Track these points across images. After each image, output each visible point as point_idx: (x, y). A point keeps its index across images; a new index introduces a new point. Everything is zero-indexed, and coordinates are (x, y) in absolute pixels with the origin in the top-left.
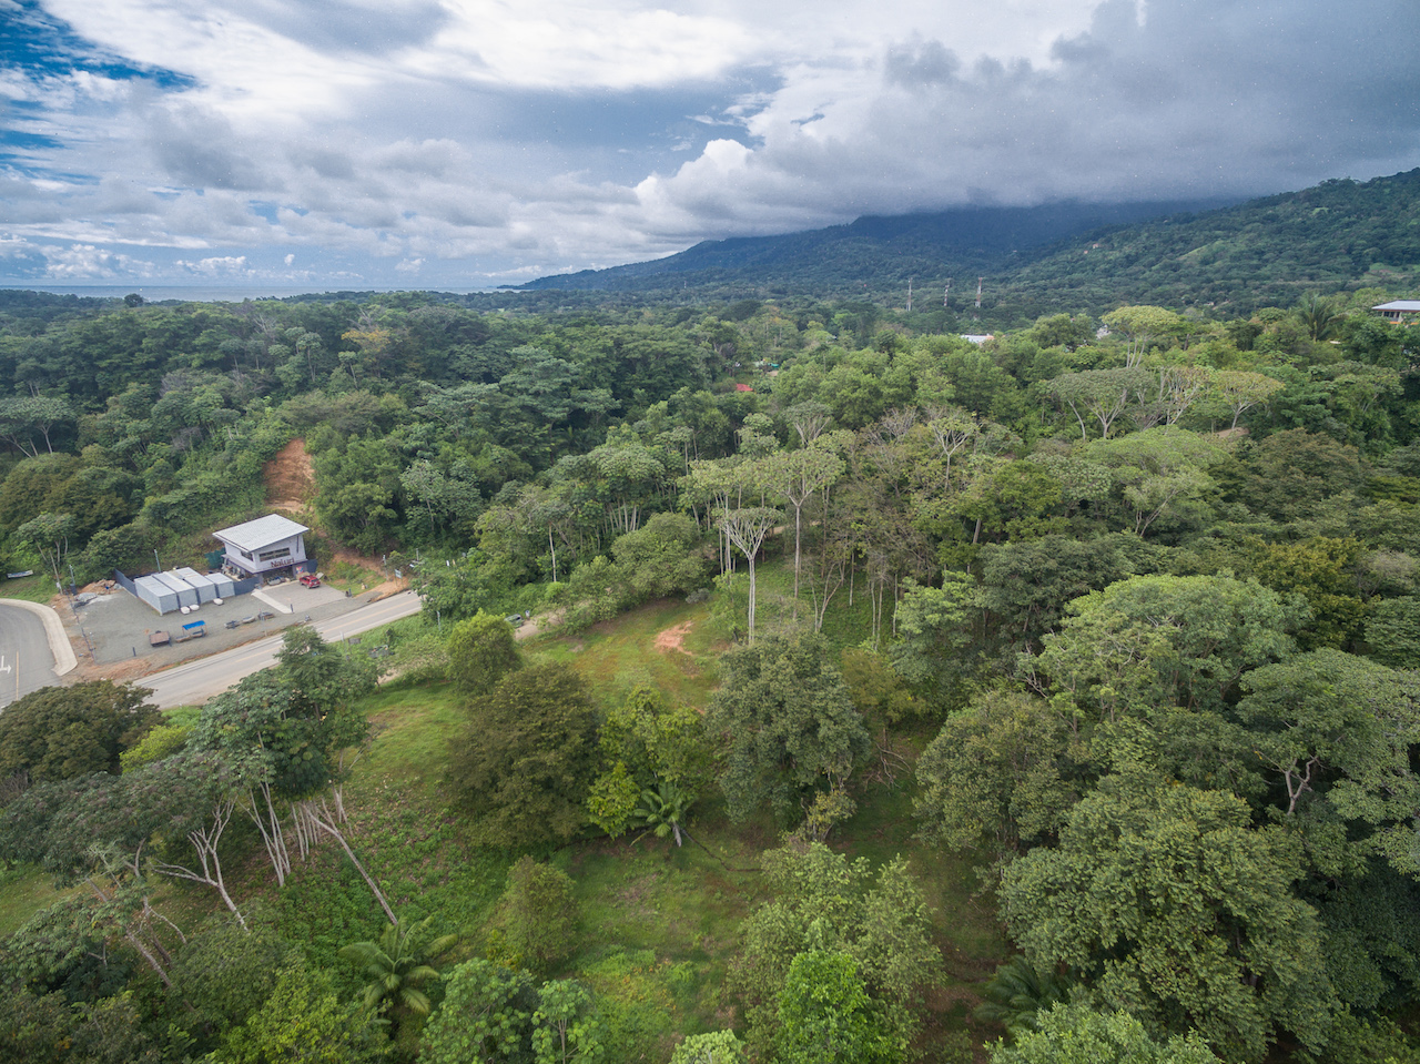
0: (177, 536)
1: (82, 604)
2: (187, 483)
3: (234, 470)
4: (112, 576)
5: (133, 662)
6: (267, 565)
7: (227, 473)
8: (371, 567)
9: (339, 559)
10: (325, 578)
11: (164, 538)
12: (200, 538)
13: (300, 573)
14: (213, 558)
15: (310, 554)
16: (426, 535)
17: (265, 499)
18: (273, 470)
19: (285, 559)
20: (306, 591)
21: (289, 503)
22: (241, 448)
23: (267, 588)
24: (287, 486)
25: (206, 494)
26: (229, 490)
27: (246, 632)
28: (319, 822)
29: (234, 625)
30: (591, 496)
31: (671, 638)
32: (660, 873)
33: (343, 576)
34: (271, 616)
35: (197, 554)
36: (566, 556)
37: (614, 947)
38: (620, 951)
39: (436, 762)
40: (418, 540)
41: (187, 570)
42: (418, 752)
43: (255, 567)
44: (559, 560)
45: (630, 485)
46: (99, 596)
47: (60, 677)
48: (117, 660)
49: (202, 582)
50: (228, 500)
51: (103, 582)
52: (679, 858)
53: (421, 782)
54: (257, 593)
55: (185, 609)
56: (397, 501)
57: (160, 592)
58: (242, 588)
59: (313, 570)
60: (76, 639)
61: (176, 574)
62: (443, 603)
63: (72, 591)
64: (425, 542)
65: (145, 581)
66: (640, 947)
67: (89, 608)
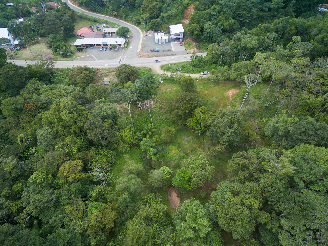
0: (164, 24)
1: (146, 35)
2: (169, 12)
3: (178, 10)
4: (153, 30)
5: (147, 54)
6: (175, 37)
7: (177, 10)
8: (194, 44)
9: (188, 39)
10: (184, 43)
11: (162, 24)
12: (167, 26)
13: (181, 40)
14: (168, 32)
15: (184, 36)
16: (207, 39)
17: (182, 18)
18: (186, 11)
19: (179, 37)
20: (179, 45)
21: (186, 20)
22: (180, 5)
23: (174, 42)
24: (187, 16)
25: (171, 15)
26: (176, 15)
27: (165, 53)
28: (147, 104)
29: (164, 51)
30: (236, 48)
31: (231, 93)
32: (193, 138)
33: (188, 44)
34: (170, 51)
35: (167, 29)
36: (225, 61)
37: (177, 145)
38: (177, 146)
39: (171, 100)
40: (204, 40)
41: (163, 34)
42: (169, 96)
43: (173, 37)
44: (223, 61)
45: (246, 49)
46: (150, 34)
47: (137, 53)
48: (145, 52)
49: (163, 38)
50: (175, 18)
51: (151, 31)
52: (197, 138)
53: (166, 103)
54: (172, 43)
55: (159, 43)
56: (202, 30)
57: (156, 38)
58: (170, 41)
59: (183, 40)
60: (142, 44)
61: (161, 34)
62: (194, 63)
63: (147, 31)
64: (206, 41)
65: (156, 34)
66: (180, 147)
67: (147, 37)
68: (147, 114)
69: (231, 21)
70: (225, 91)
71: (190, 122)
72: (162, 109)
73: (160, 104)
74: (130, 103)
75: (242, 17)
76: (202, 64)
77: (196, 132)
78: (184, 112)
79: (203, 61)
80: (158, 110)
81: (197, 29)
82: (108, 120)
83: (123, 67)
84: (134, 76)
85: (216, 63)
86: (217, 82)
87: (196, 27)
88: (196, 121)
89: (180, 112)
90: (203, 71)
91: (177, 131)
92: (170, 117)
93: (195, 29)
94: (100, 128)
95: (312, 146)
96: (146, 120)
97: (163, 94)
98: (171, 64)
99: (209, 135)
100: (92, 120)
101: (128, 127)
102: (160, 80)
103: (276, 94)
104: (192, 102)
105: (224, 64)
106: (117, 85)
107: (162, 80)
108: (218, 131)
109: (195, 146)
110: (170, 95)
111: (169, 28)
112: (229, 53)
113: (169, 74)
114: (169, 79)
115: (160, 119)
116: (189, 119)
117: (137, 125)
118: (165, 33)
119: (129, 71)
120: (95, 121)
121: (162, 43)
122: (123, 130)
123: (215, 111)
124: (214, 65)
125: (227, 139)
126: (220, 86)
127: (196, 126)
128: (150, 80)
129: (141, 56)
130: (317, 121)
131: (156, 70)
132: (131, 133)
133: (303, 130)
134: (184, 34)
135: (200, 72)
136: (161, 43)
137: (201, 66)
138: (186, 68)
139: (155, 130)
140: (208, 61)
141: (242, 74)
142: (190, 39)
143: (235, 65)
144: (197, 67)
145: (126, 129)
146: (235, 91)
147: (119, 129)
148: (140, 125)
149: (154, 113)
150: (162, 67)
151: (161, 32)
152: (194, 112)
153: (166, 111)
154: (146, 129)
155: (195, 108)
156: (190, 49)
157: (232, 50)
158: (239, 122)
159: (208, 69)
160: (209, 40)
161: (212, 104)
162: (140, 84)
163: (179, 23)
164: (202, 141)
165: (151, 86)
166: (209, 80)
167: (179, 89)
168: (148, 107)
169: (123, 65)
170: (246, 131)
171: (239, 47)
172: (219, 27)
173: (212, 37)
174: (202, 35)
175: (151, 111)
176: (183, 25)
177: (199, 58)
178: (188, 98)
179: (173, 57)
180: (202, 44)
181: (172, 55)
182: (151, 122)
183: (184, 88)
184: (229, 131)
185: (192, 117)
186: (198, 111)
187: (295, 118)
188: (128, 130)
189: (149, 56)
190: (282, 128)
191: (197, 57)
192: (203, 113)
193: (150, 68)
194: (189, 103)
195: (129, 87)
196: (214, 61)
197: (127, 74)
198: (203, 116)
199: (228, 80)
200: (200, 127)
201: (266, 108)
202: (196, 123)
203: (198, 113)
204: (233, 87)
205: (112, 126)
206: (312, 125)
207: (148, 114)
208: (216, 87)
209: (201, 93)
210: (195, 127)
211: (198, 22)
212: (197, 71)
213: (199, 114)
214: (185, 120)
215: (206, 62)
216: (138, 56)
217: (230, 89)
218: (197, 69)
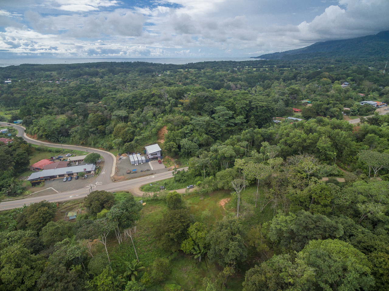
0: (139, 146)
1: (120, 159)
2: (142, 135)
3: (152, 132)
4: (127, 153)
5: (122, 177)
6: (152, 157)
7: (150, 133)
8: (173, 161)
9: (167, 157)
10: (163, 161)
11: (137, 146)
12: (143, 147)
13: (159, 159)
14: (144, 153)
15: (161, 155)
16: (185, 155)
17: (157, 139)
18: (160, 132)
19: (156, 155)
20: (158, 164)
21: (162, 140)
22: (154, 128)
23: (152, 162)
24: (162, 136)
25: (146, 137)
26: (150, 137)
27: (144, 173)
28: (128, 234)
29: (142, 171)
30: (216, 158)
31: (223, 202)
32: (193, 266)
33: (167, 162)
34: (149, 170)
35: (142, 150)
36: (209, 172)
37: (174, 282)
38: (175, 284)
39: (157, 223)
40: (183, 156)
41: (138, 155)
42: (155, 219)
43: (150, 157)
44: (206, 172)
45: (225, 158)
46: (124, 157)
47: (110, 177)
48: (120, 175)
49: (140, 159)
50: (150, 139)
51: (125, 154)
52: (198, 264)
53: (153, 227)
54: (149, 163)
55: (136, 165)
56: (179, 147)
57: (132, 160)
58: (147, 161)
59: (162, 159)
60: (116, 168)
61: (136, 156)
62: (177, 179)
63: (120, 155)
64: (185, 156)
65: (131, 156)
66: (179, 284)
67: (121, 160)
68: (129, 247)
69: (205, 136)
70: (216, 201)
71: (186, 246)
72: (148, 236)
73: (145, 230)
74: (106, 236)
75: (213, 132)
76: (185, 178)
77: (196, 257)
78: (176, 233)
79: (187, 175)
80: (143, 239)
81: (174, 146)
82: (75, 266)
83: (96, 194)
84: (109, 202)
85: (200, 175)
86: (206, 194)
87: (172, 145)
88: (192, 243)
89: (172, 235)
90: (188, 185)
91: (172, 261)
92: (159, 245)
93: (172, 147)
94: (63, 280)
95: (319, 240)
96: (129, 256)
97: (147, 218)
98: (152, 184)
99: (212, 256)
100: (51, 271)
101: (104, 270)
102: (142, 202)
103: (267, 195)
104: (183, 220)
105: (208, 175)
106: (86, 217)
107: (144, 202)
108: (220, 248)
109: (197, 277)
110: (155, 217)
111: (144, 148)
112: (211, 164)
113: (152, 194)
114: (152, 200)
115: (147, 251)
116: (183, 242)
117: (117, 266)
118: (140, 154)
119: (102, 198)
120: (55, 271)
121: (139, 163)
122: (97, 277)
123: (211, 226)
124: (198, 178)
125: (233, 255)
126: (210, 198)
127: (194, 249)
128: (130, 203)
129: (116, 180)
130: (312, 213)
131: (135, 192)
132: (110, 278)
133: (304, 225)
134: (161, 152)
135: (185, 187)
136: (137, 164)
137: (185, 181)
138: (169, 185)
139: (142, 267)
140: (191, 174)
141: (228, 181)
142: (169, 156)
143: (219, 174)
144: (181, 182)
145: (101, 274)
146: (227, 200)
147: (91, 277)
148: (120, 264)
149: (138, 244)
150: (142, 188)
151: (136, 153)
152: (188, 232)
153: (154, 237)
154: (130, 268)
155: (188, 226)
156: (170, 166)
157: (213, 161)
158: (240, 232)
159: (193, 182)
160: (188, 155)
161: (207, 219)
162: (118, 210)
163: (155, 143)
164: (205, 268)
165: (132, 210)
166: (197, 194)
167: (165, 208)
168: (131, 236)
169: (95, 192)
170: (251, 241)
171: (219, 157)
172: (195, 143)
173: (191, 152)
174: (180, 151)
175: (134, 242)
176: (159, 145)
177: (182, 172)
178: (178, 216)
179: (153, 176)
180: (182, 160)
181: (152, 174)
182: (136, 257)
183: (172, 206)
184: (233, 245)
185: (186, 239)
186: (192, 229)
187: (293, 215)
188: (106, 275)
189: (125, 179)
190: (285, 228)
191: (179, 172)
192: (198, 231)
193: (128, 191)
194: (181, 222)
195: (105, 216)
196: (197, 173)
197: (100, 202)
198: (200, 234)
199: (217, 190)
200: (199, 249)
201: (263, 212)
202: (194, 245)
203: (192, 232)
204: (224, 197)
205: (80, 275)
206: (310, 218)
207: (131, 246)
208: (206, 200)
209: (191, 208)
210: (193, 251)
211: (174, 140)
212: (182, 186)
213: (194, 232)
214: (179, 244)
215: (190, 176)
216: (112, 180)
217: (220, 198)
218: (181, 184)
